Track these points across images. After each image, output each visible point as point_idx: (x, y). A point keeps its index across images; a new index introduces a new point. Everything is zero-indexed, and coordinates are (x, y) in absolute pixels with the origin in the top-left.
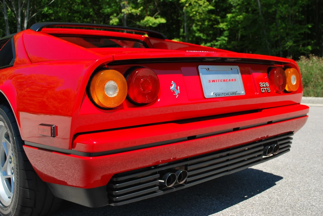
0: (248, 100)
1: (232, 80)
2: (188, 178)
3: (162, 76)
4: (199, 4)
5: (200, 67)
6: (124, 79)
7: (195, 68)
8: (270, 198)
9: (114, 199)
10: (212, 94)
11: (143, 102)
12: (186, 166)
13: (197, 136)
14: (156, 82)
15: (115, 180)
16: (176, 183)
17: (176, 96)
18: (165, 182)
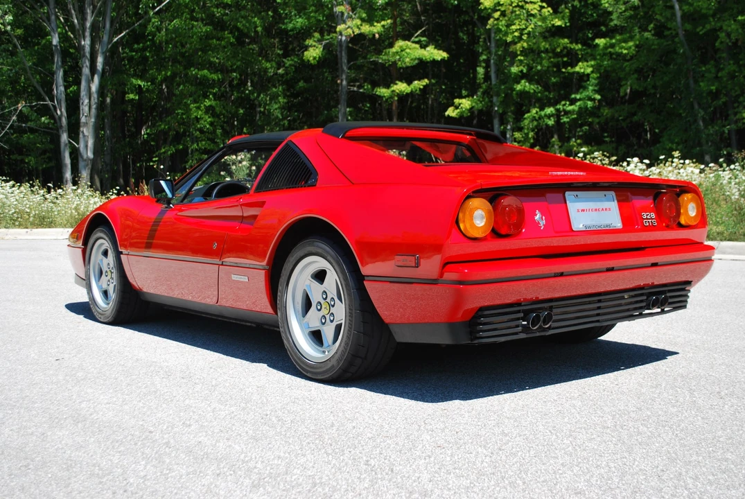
0: (626, 234)
1: (606, 209)
2: (553, 322)
3: (527, 203)
4: (528, 11)
5: (567, 194)
6: (491, 207)
7: (561, 195)
9: (478, 335)
10: (581, 226)
11: (509, 233)
12: (551, 308)
13: (564, 274)
14: (520, 211)
15: (480, 313)
16: (540, 327)
17: (541, 227)
18: (528, 323)
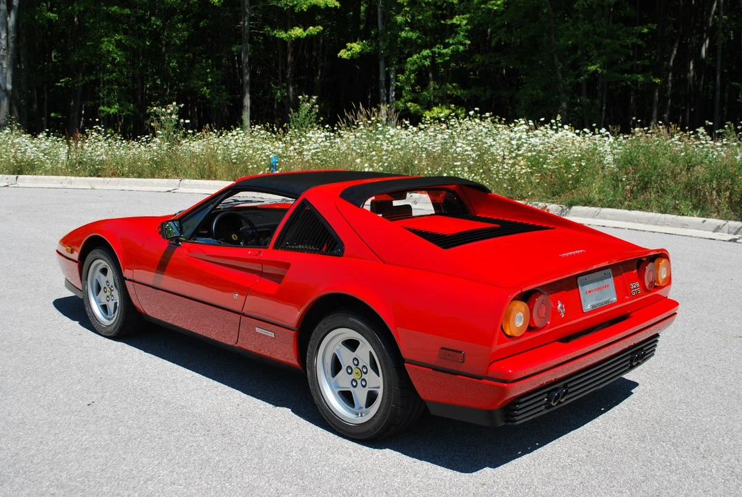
2: (568, 395)
5: (579, 279)
8: (631, 411)
9: (512, 419)
10: (589, 306)
12: (566, 385)
16: (559, 402)
17: (562, 315)
